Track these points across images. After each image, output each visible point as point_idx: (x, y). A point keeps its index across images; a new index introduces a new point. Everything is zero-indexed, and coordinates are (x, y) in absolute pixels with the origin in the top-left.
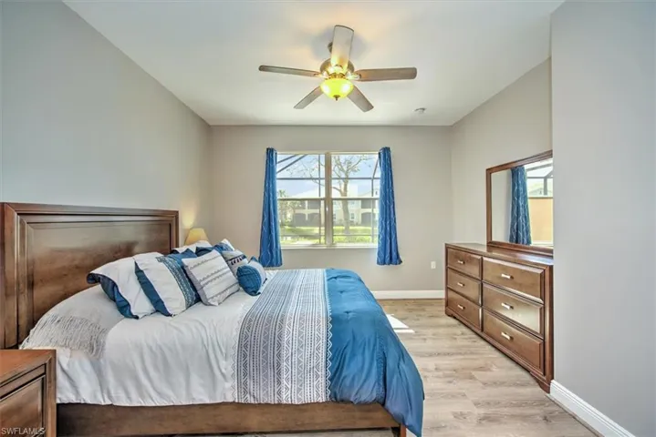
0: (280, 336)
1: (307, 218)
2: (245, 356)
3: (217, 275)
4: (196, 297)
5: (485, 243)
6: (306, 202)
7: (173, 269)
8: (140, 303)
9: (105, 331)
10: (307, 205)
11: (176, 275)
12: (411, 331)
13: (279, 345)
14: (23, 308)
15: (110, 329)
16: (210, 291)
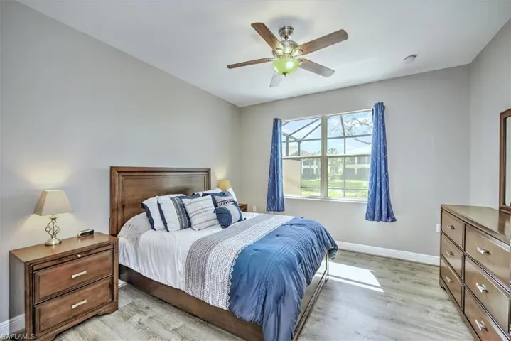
0: (207, 256)
1: (356, 173)
2: (189, 264)
3: (201, 211)
4: (187, 223)
5: (497, 208)
6: (356, 158)
7: (176, 204)
8: (158, 223)
9: (140, 234)
10: (356, 161)
11: (177, 208)
12: (381, 290)
13: (206, 262)
14: (120, 217)
15: (143, 233)
16: (195, 221)
